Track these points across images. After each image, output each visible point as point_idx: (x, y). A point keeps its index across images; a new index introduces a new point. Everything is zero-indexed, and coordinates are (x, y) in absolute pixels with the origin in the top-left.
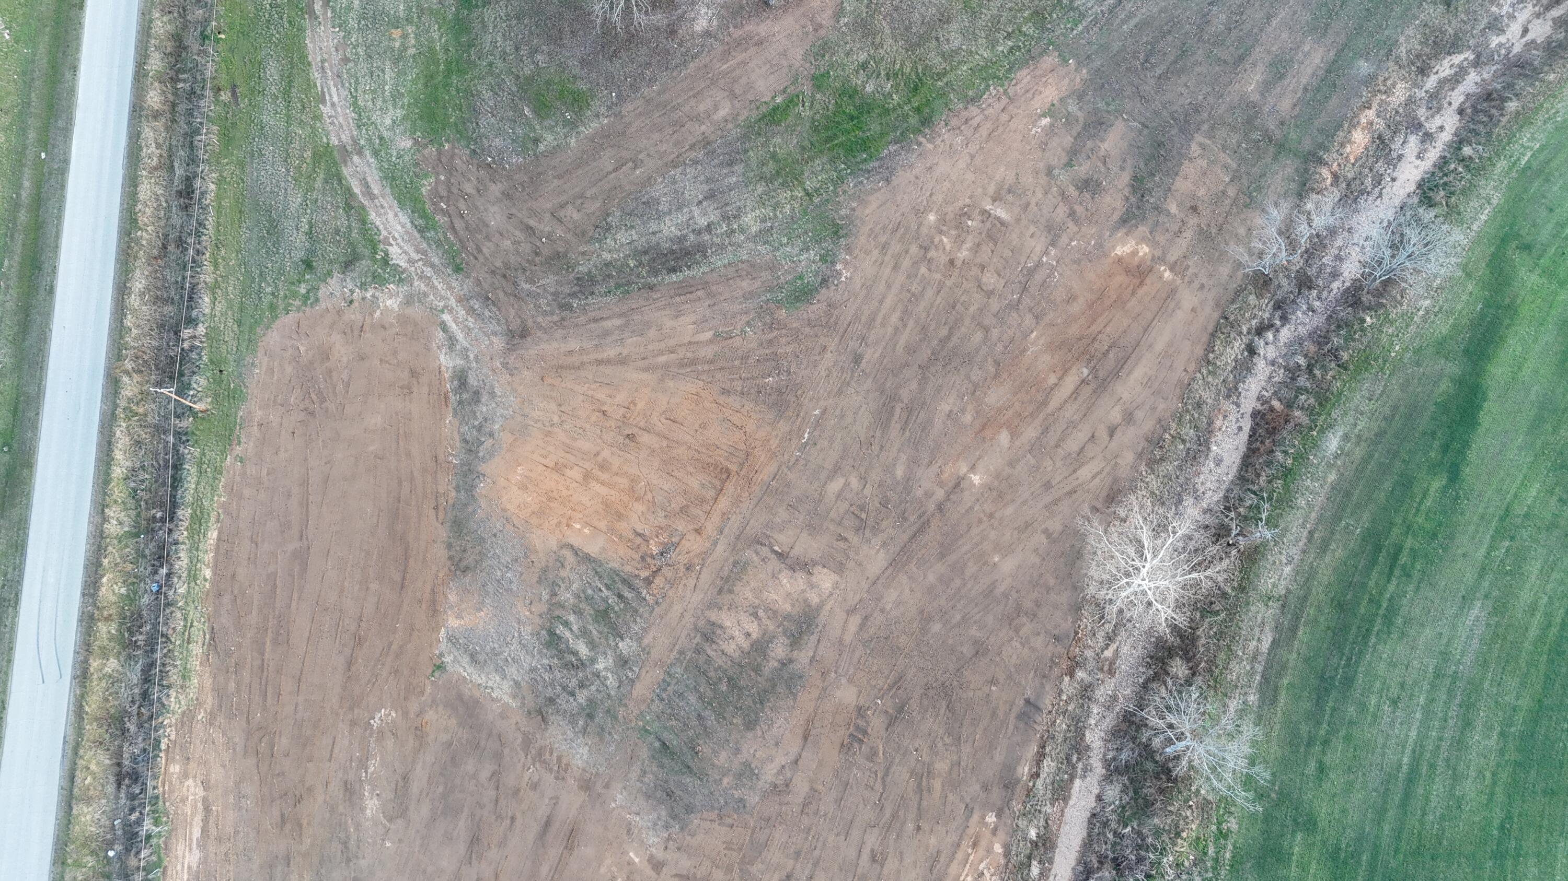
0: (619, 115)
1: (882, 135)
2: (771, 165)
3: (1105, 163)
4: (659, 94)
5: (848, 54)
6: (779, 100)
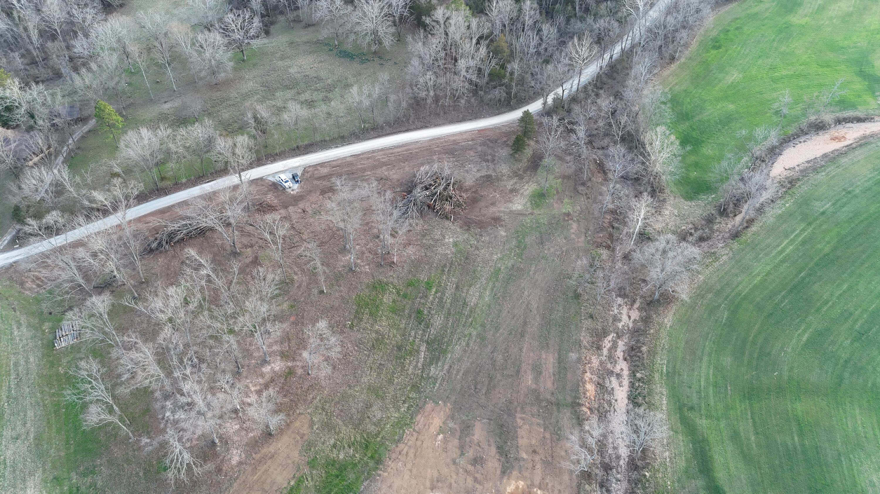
1: (357, 479)
3: (479, 446)
5: (323, 443)
6: (292, 483)
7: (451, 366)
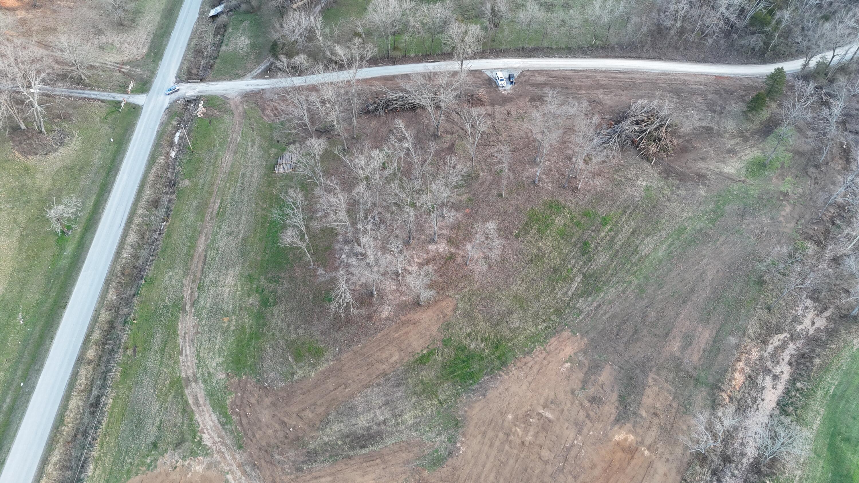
0: (339, 360)
1: (480, 371)
2: (420, 386)
3: (602, 388)
4: (361, 349)
5: (461, 329)
6: (425, 352)
7: (600, 305)
